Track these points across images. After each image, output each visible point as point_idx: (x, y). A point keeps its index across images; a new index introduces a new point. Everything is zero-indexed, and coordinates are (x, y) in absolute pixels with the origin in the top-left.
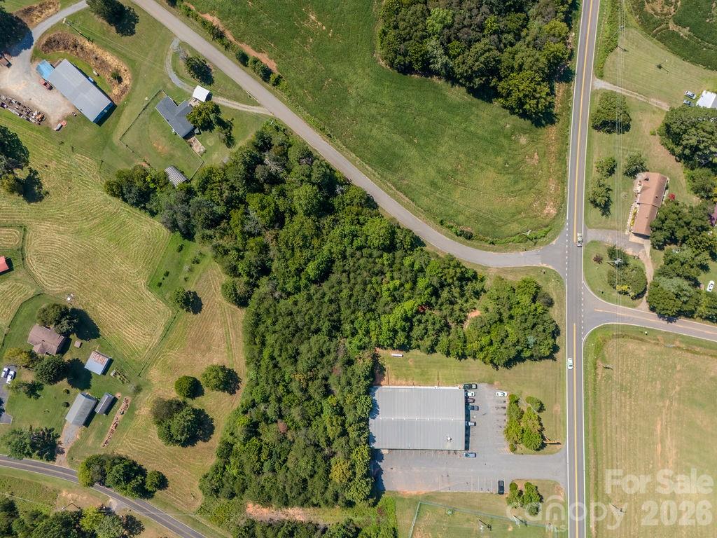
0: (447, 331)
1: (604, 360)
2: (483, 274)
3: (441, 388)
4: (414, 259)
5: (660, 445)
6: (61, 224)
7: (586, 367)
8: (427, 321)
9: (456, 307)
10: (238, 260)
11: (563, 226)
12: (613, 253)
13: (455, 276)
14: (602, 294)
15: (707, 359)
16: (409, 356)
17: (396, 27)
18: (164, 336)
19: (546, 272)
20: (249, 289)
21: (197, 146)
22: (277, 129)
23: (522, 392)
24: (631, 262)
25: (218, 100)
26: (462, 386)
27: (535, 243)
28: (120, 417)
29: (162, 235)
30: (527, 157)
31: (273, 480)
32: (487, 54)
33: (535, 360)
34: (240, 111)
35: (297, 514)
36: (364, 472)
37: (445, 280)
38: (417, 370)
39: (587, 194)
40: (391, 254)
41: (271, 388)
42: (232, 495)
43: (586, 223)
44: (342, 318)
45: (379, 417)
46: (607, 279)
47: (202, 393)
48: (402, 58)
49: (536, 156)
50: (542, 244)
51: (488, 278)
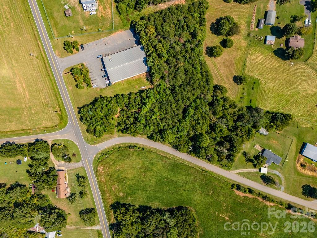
0: (126, 104)
1: (58, 114)
2: (119, 133)
3: (121, 80)
4: (150, 130)
5: (24, 87)
6: (306, 94)
7: (65, 109)
8: (136, 106)
9: (125, 116)
10: (224, 105)
11: (93, 164)
12: (69, 160)
13: (130, 129)
14: (68, 141)
15: (17, 129)
16: (138, 89)
17: (190, 225)
18: (245, 61)
19: (94, 142)
20: (215, 94)
21: (258, 147)
22: (226, 166)
23: (87, 90)
24: (61, 158)
25: (256, 170)
26: (112, 84)
27: (102, 153)
28: (253, 21)
29: (261, 104)
30: (117, 188)
31: (178, 17)
32: (148, 225)
33: (86, 105)
34: (245, 168)
35: (163, 6)
36: (141, 34)
37: (134, 126)
38: (133, 84)
39: (88, 181)
40: (160, 129)
41: (192, 55)
42: (193, 4)
43: (84, 169)
44: (172, 95)
45: (142, 59)
46: (68, 148)
47: (221, 43)
48: (183, 213)
49: (113, 189)
50: (99, 154)
51: (117, 132)
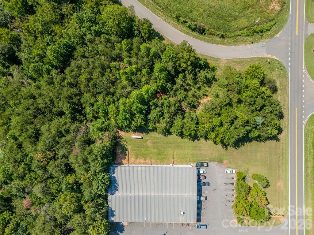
0: (181, 115)
2: (214, 65)
3: (175, 166)
7: (306, 147)
8: (163, 104)
9: (190, 93)
11: (286, 20)
16: (148, 138)
19: (270, 62)
23: (248, 170)
26: (194, 165)
27: (262, 36)
33: (262, 141)
37: (180, 66)
38: (155, 151)
40: (129, 40)
43: (307, 17)
44: (82, 101)
45: (118, 194)
50: (267, 37)
51: (218, 68)
